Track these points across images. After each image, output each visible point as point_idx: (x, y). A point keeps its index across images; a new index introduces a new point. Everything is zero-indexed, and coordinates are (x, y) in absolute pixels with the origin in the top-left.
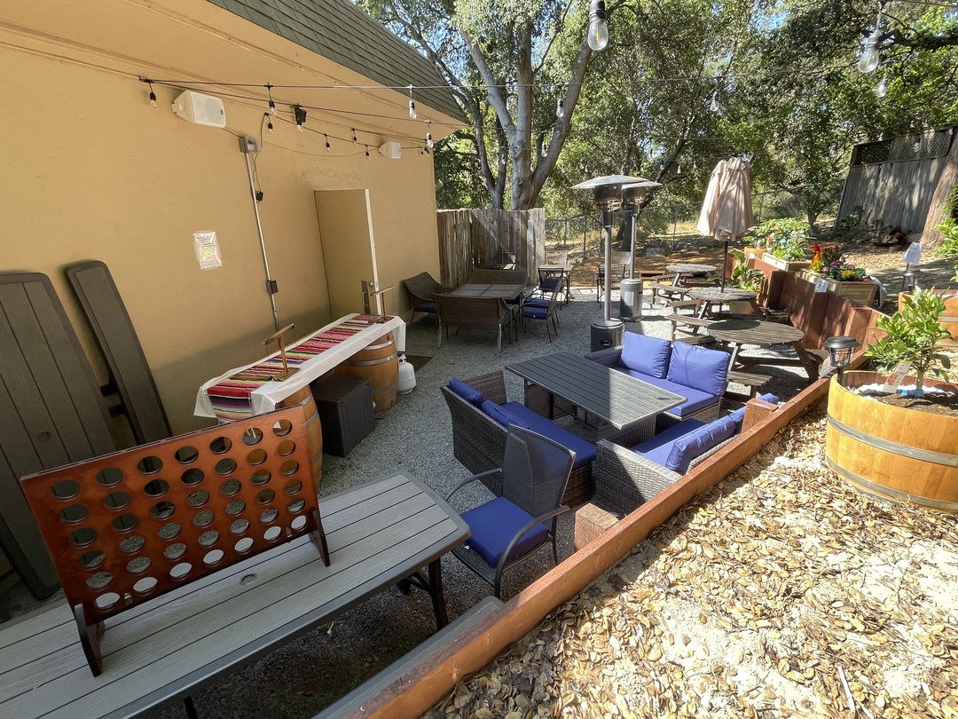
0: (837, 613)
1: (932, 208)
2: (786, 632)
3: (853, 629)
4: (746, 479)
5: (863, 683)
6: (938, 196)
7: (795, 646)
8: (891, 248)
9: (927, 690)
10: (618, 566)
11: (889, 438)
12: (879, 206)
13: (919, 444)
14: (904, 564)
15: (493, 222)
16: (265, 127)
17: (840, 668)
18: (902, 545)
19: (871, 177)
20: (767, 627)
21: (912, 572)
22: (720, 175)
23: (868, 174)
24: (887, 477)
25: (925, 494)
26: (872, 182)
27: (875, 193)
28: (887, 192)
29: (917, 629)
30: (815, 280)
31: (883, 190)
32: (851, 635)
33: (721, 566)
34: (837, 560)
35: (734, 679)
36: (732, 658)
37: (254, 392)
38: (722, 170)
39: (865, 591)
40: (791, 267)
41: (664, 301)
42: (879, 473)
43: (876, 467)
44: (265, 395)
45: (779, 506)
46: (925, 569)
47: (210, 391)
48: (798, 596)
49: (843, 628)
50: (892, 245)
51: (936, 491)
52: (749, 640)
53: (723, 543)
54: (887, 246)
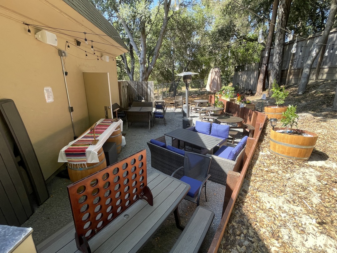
0: (295, 188)
1: (258, 84)
2: (288, 194)
3: (300, 191)
4: (257, 159)
5: (309, 203)
6: (259, 81)
7: (292, 198)
8: (250, 95)
9: (321, 201)
10: (242, 187)
11: (290, 143)
12: (243, 83)
13: (297, 144)
14: (301, 174)
15: (135, 85)
16: (67, 47)
17: (303, 200)
18: (298, 169)
19: (240, 75)
20: (284, 195)
21: (304, 175)
22: (212, 73)
23: (239, 74)
24: (289, 153)
25: (298, 156)
26: (241, 76)
27: (242, 79)
28: (245, 79)
29: (312, 188)
30: (239, 104)
31: (244, 78)
32: (300, 192)
33: (265, 182)
34: (288, 175)
35: (284, 209)
36: (281, 204)
37: (87, 150)
38: (212, 71)
39: (297, 182)
40: (231, 100)
41: (194, 111)
42: (287, 153)
43: (286, 151)
44: (93, 150)
45: (268, 165)
46: (306, 174)
47: (66, 151)
48: (286, 186)
49: (298, 191)
50: (249, 94)
51: (300, 155)
52: (282, 199)
53: (262, 176)
54: (248, 94)
